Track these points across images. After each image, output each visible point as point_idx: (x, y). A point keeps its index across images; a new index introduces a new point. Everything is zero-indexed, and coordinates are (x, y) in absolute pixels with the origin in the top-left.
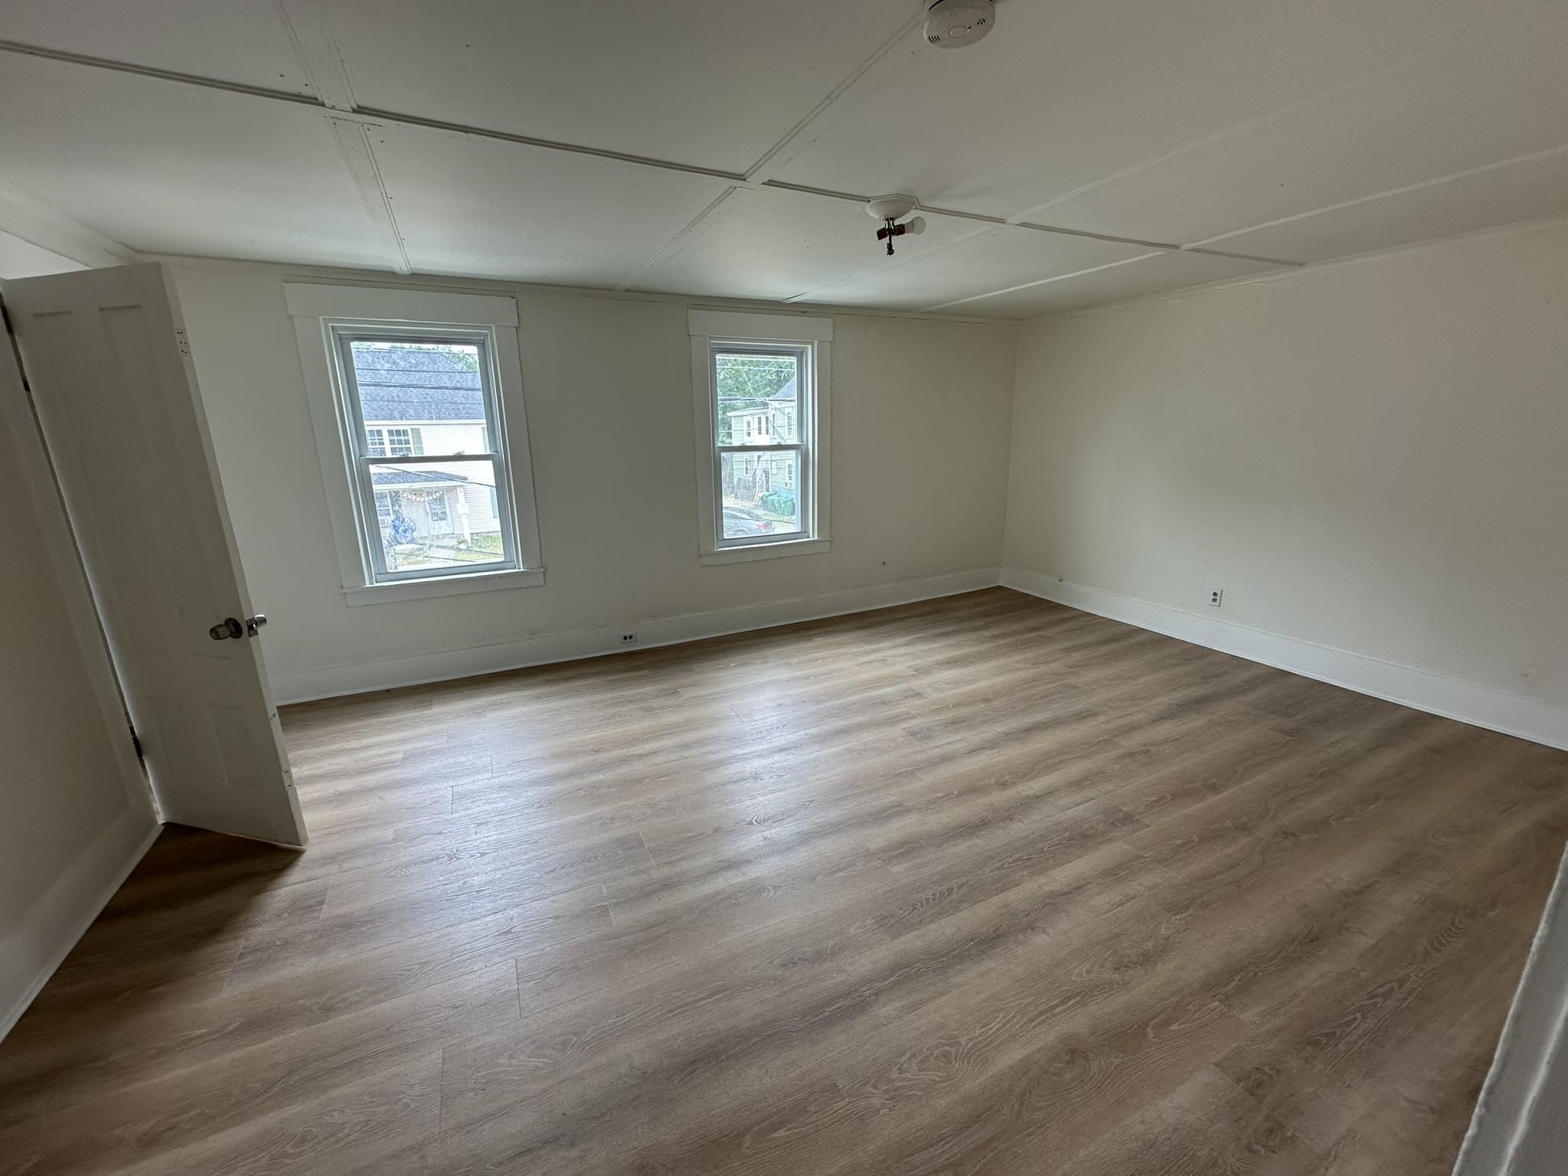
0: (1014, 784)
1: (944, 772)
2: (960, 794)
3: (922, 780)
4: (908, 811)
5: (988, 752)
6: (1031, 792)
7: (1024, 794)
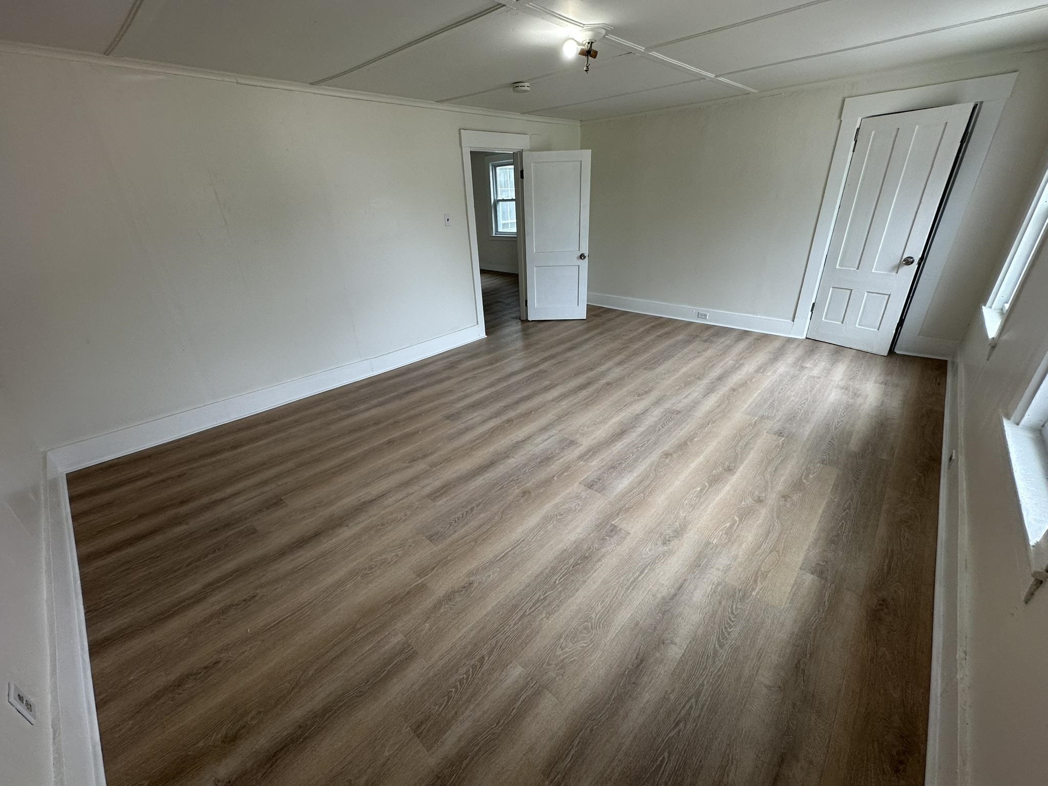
0: (503, 422)
1: (542, 421)
2: (531, 412)
3: (553, 415)
4: (553, 400)
5: (519, 439)
6: (495, 420)
7: (498, 418)
